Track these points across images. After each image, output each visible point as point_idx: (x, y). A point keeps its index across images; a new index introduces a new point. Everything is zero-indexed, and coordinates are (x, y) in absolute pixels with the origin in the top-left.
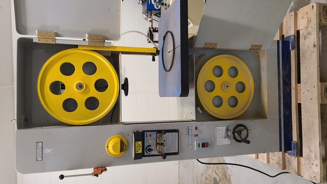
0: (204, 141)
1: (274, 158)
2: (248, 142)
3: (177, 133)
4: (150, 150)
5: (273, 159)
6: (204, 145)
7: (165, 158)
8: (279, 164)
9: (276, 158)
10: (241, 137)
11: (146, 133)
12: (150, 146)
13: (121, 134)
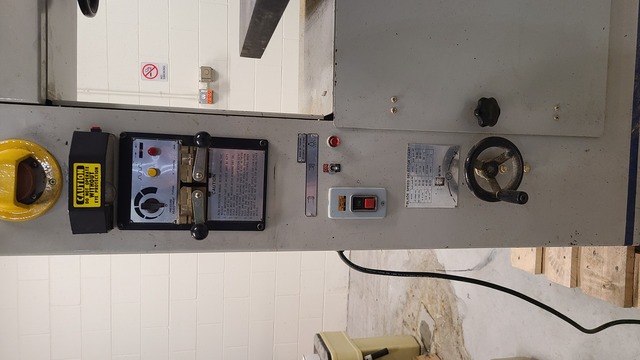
0: (360, 190)
1: (596, 271)
2: (523, 199)
3: (261, 153)
4: (153, 206)
5: (592, 274)
6: (362, 203)
7: (201, 235)
8: (613, 288)
9: (603, 271)
10: (494, 183)
11: (137, 142)
12: (153, 190)
13: (34, 135)
